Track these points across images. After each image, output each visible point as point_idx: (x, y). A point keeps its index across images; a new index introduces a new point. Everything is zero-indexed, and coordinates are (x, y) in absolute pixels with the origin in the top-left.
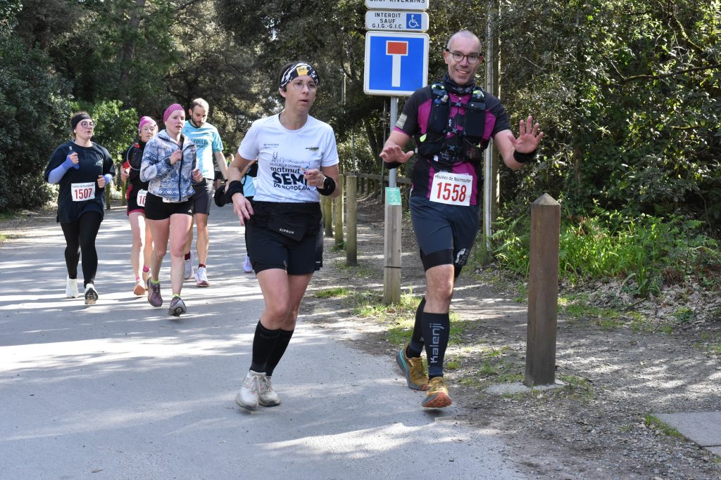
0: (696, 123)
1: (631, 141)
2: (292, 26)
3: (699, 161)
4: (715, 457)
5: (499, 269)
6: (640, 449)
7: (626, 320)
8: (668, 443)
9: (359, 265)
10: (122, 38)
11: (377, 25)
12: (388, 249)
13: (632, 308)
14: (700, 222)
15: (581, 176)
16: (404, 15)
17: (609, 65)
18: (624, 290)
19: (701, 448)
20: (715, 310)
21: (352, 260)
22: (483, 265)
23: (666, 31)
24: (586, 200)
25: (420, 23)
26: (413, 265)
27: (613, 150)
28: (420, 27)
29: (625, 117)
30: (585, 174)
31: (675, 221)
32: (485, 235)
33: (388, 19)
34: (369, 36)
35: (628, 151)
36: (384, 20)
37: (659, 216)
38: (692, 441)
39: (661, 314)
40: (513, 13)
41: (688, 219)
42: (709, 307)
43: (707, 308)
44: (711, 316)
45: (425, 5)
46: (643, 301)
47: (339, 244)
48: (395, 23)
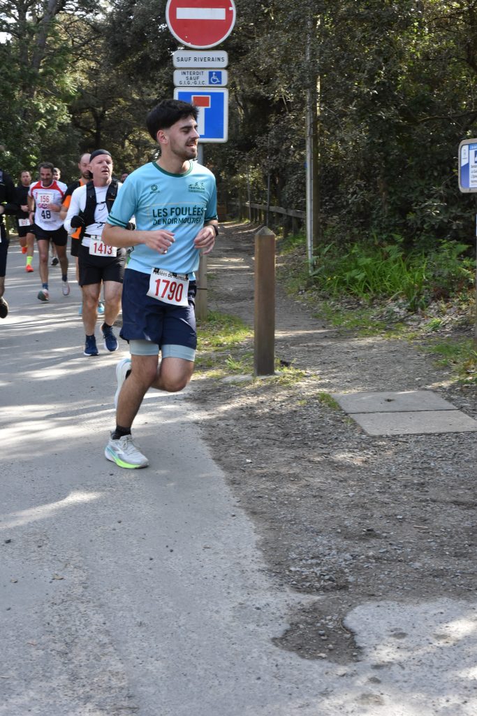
4: (350, 420)
11: (183, 82)
13: (401, 322)
14: (467, 246)
15: (388, 206)
16: (206, 73)
19: (347, 414)
20: (463, 320)
22: (306, 287)
25: (220, 79)
27: (416, 183)
28: (220, 83)
30: (392, 205)
31: (447, 245)
32: (308, 260)
33: (192, 76)
34: (176, 92)
36: (189, 78)
38: (344, 410)
39: (422, 324)
42: (460, 318)
43: (457, 319)
44: (457, 326)
45: (225, 64)
46: (413, 314)
48: (199, 80)
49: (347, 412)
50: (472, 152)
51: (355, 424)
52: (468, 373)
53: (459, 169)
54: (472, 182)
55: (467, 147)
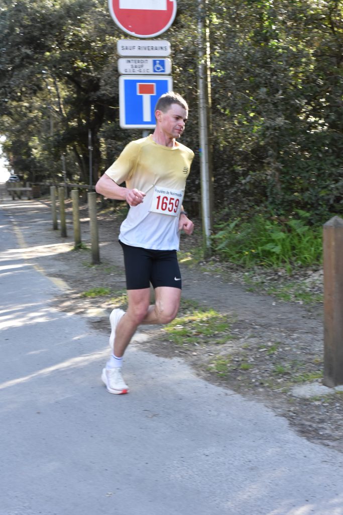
9: (101, 263)
11: (128, 70)
15: (281, 185)
16: (150, 61)
21: (97, 259)
24: (285, 204)
25: (164, 67)
28: (164, 71)
33: (137, 64)
34: (122, 80)
36: (134, 66)
47: (78, 245)
48: (144, 68)
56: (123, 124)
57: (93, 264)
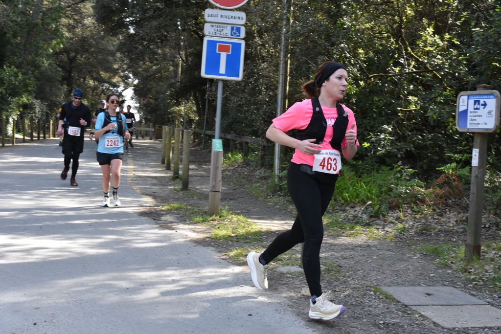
0: (414, 107)
1: (372, 115)
2: (147, 25)
3: (415, 131)
4: (414, 312)
5: (283, 196)
6: (370, 306)
7: (364, 231)
8: (386, 303)
9: (190, 190)
10: (27, 26)
11: (211, 33)
12: (213, 179)
13: (368, 225)
14: (414, 171)
16: (229, 27)
17: (360, 66)
18: (364, 212)
19: (406, 306)
20: (421, 227)
21: (185, 186)
22: (273, 193)
23: (397, 46)
25: (239, 33)
26: (226, 192)
28: (239, 36)
29: (368, 101)
31: (399, 169)
32: (275, 173)
33: (219, 29)
34: (206, 40)
35: (370, 123)
36: (216, 30)
37: (388, 165)
38: (401, 302)
39: (386, 228)
40: (300, 30)
41: (406, 168)
42: (418, 225)
43: (415, 225)
44: (418, 230)
45: (243, 22)
46: (376, 220)
47: (176, 176)
48: (223, 32)
49: (405, 304)
50: (471, 102)
51: (421, 316)
52: (470, 272)
53: (457, 113)
54: (470, 123)
55: (465, 98)
56: (203, 74)
57: (183, 189)
